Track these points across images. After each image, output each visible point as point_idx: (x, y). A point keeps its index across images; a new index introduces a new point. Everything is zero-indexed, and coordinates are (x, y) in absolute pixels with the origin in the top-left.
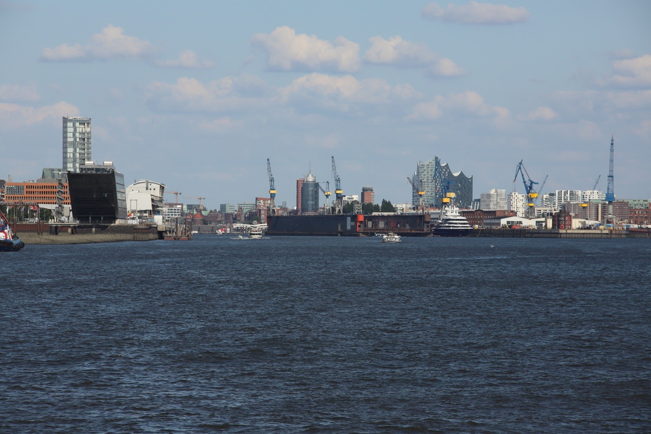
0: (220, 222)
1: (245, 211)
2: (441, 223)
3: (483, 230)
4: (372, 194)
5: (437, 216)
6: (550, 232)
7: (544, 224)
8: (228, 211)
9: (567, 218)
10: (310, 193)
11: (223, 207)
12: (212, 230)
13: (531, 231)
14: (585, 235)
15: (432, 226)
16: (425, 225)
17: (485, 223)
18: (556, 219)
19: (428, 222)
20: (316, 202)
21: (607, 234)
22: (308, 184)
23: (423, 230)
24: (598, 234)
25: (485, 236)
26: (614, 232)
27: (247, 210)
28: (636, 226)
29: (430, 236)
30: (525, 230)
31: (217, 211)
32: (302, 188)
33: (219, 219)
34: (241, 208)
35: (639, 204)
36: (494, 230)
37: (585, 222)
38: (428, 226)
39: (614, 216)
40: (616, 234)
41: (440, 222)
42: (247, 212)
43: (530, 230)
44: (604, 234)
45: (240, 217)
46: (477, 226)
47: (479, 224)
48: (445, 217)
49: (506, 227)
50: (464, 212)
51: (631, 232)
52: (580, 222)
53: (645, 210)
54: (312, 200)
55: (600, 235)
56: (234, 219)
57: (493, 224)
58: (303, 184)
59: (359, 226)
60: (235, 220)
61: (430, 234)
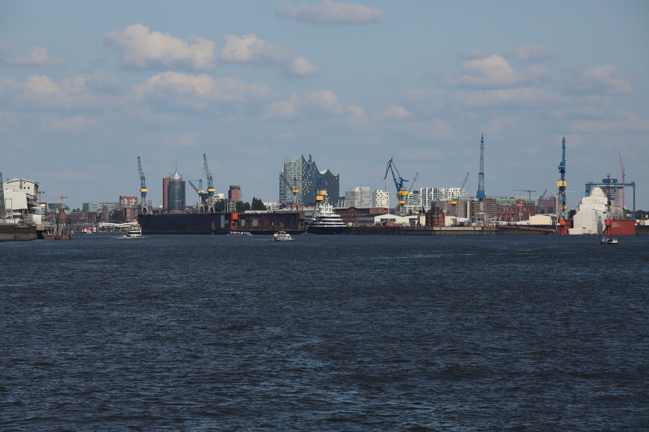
0: (84, 221)
1: (110, 209)
2: (315, 221)
3: (357, 227)
4: (239, 192)
5: (311, 214)
6: (424, 229)
7: (417, 221)
8: (91, 210)
9: (440, 216)
10: (177, 192)
11: (86, 206)
12: (78, 229)
13: (405, 229)
14: (459, 232)
15: (307, 224)
16: (300, 223)
17: (359, 221)
18: (429, 216)
19: (303, 220)
20: (182, 201)
21: (480, 231)
22: (174, 182)
23: (298, 228)
24: (472, 231)
25: (360, 234)
26: (485, 229)
27: (112, 209)
28: (505, 223)
29: (304, 234)
30: (399, 228)
31: (81, 210)
32: (168, 186)
33: (83, 218)
34: (105, 207)
35: (506, 201)
36: (368, 227)
37: (456, 219)
38: (302, 224)
39: (485, 214)
40: (487, 231)
41: (314, 219)
42: (112, 211)
43: (404, 227)
44: (477, 231)
45: (104, 216)
46: (350, 224)
47: (352, 222)
48: (319, 215)
49: (380, 224)
50: (337, 210)
51: (500, 229)
52: (452, 219)
53: (512, 207)
54: (179, 199)
55: (473, 232)
56: (97, 218)
57: (367, 222)
58: (170, 182)
59: (233, 224)
60: (99, 219)
61: (304, 232)
